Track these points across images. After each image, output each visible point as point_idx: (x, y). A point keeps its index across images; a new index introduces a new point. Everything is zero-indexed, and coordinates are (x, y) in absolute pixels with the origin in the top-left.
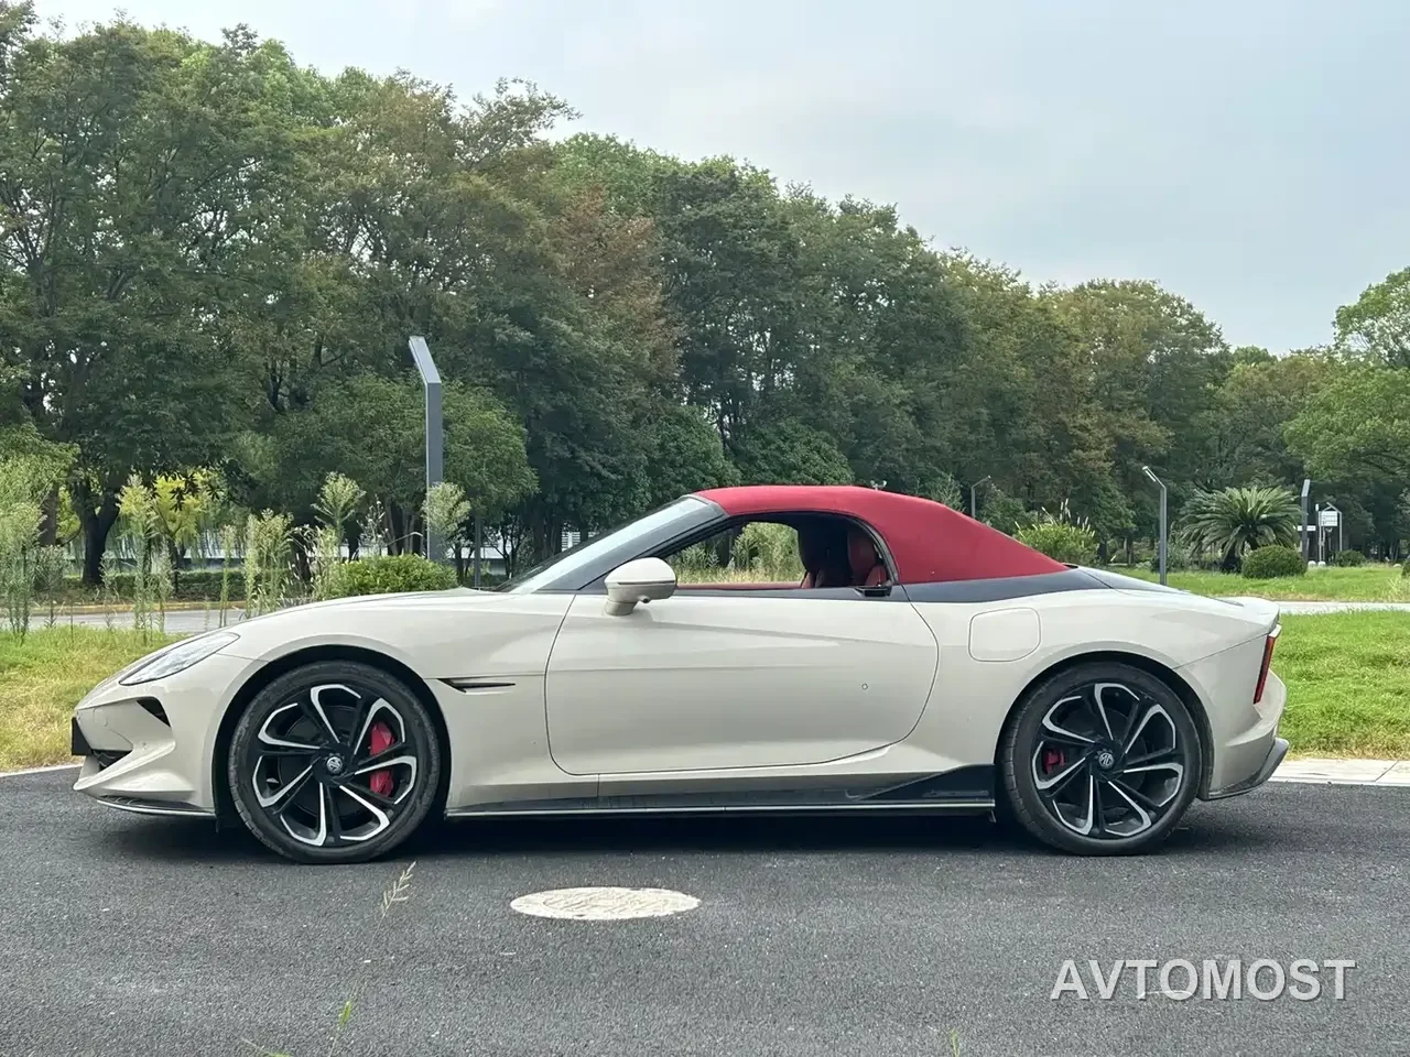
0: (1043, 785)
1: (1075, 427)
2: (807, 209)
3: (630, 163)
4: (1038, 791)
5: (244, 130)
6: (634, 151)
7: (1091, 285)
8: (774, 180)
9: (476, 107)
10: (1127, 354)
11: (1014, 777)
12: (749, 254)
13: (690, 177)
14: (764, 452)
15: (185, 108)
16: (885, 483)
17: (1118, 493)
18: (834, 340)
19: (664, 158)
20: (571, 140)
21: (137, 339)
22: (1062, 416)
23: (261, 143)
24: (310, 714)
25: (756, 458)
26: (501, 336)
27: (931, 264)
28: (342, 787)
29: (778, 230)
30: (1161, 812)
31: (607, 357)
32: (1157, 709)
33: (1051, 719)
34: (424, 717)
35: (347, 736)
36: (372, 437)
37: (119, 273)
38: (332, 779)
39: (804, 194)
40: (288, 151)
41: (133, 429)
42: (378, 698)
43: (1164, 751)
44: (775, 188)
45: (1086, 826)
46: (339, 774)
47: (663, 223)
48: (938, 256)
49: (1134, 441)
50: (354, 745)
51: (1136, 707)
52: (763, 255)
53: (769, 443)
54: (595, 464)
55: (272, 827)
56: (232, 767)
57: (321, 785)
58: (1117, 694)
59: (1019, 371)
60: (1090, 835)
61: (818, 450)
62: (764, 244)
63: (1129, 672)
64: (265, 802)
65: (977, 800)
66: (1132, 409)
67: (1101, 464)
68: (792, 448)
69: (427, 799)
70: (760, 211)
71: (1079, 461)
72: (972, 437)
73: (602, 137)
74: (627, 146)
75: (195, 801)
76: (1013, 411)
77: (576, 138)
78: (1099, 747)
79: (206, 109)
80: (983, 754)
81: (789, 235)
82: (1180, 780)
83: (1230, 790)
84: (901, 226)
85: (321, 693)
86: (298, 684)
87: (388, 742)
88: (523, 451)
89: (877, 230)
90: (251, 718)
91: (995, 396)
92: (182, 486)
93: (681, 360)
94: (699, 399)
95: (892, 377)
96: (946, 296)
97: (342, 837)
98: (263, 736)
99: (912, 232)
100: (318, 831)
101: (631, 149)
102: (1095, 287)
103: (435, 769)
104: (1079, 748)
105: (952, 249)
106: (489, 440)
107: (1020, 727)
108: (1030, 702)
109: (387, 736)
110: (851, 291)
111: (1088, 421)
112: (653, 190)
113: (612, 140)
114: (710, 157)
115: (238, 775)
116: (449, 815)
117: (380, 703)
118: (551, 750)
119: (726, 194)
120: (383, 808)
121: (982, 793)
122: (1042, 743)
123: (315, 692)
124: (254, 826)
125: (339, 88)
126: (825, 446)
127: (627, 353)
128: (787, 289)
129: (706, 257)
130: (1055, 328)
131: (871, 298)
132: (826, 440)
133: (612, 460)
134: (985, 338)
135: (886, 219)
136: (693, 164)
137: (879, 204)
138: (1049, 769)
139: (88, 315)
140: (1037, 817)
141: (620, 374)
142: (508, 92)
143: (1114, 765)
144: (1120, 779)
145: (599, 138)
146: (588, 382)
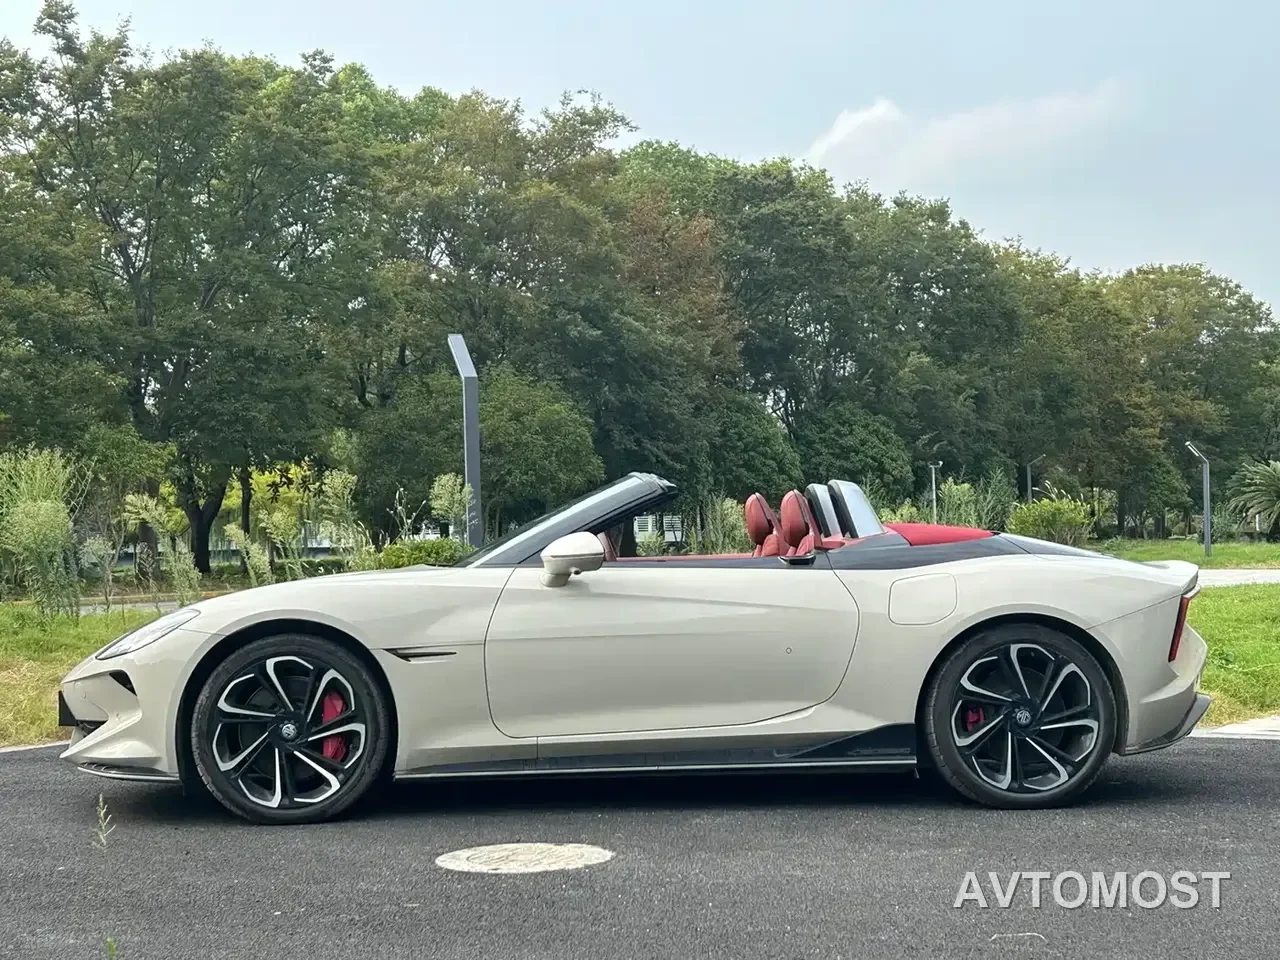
0: (962, 742)
1: (1129, 406)
2: (863, 205)
3: (692, 167)
4: (958, 748)
5: (324, 148)
6: (696, 156)
7: (1139, 271)
8: (831, 179)
9: (542, 119)
10: (1179, 334)
11: (934, 735)
12: (807, 249)
13: (749, 177)
14: (822, 435)
15: (270, 129)
16: (941, 463)
17: (1172, 468)
18: (891, 328)
19: (725, 161)
20: (636, 147)
21: (229, 344)
22: (1117, 395)
23: (341, 159)
24: (266, 685)
25: (814, 442)
26: (574, 333)
27: (984, 254)
28: (296, 753)
29: (833, 227)
30: (1078, 766)
31: (671, 351)
32: (1071, 667)
33: (970, 679)
34: (373, 688)
35: (300, 704)
36: (448, 430)
37: (211, 285)
38: (288, 745)
39: (860, 191)
40: (365, 167)
41: (225, 429)
42: (328, 670)
43: (1079, 709)
44: (832, 186)
45: (1005, 781)
46: (293, 741)
47: (723, 222)
48: (991, 246)
49: (1189, 419)
50: (307, 713)
51: (1051, 667)
52: (819, 251)
53: (828, 427)
54: (660, 453)
55: (232, 791)
56: (193, 734)
57: (277, 750)
58: (1033, 654)
59: (1071, 353)
60: (1009, 789)
61: (876, 432)
62: (820, 240)
63: (1044, 634)
64: (225, 766)
65: (899, 757)
66: (1185, 388)
67: (1157, 441)
68: (851, 433)
69: (375, 764)
70: (816, 209)
71: (1134, 438)
72: (1028, 418)
73: (665, 144)
74: (689, 152)
75: (161, 767)
76: (1067, 392)
77: (642, 144)
78: (1015, 705)
79: (291, 129)
80: (905, 713)
81: (844, 230)
82: (1095, 736)
83: (1147, 745)
84: (954, 220)
85: (276, 664)
86: (253, 657)
87: (339, 710)
88: (590, 440)
89: (931, 223)
90: (211, 688)
91: (1047, 378)
92: (278, 480)
93: (741, 353)
94: (763, 388)
95: (948, 364)
96: (1000, 285)
97: (296, 799)
98: (222, 705)
99: (964, 225)
100: (274, 794)
101: (693, 153)
102: (1145, 272)
103: (383, 735)
104: (996, 706)
105: (1006, 239)
106: (557, 429)
107: (939, 688)
108: (949, 663)
109: (339, 705)
110: (906, 281)
111: (1142, 400)
112: (715, 192)
113: (675, 146)
114: (770, 161)
115: (199, 742)
116: (397, 777)
117: (331, 674)
118: (490, 714)
119: (782, 193)
120: (334, 771)
121: (902, 750)
122: (960, 702)
123: (270, 664)
124: (214, 789)
125: (417, 108)
126: (883, 429)
127: (689, 347)
128: (842, 282)
129: (765, 253)
130: (1109, 312)
131: (926, 289)
132: (883, 424)
133: (678, 448)
134: (1038, 322)
135: (940, 213)
136: (752, 165)
137: (930, 199)
138: (970, 727)
139: (182, 324)
140: (957, 772)
141: (682, 366)
142: (573, 104)
143: (1031, 723)
144: (1037, 735)
145: (663, 144)
146: (652, 376)
